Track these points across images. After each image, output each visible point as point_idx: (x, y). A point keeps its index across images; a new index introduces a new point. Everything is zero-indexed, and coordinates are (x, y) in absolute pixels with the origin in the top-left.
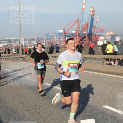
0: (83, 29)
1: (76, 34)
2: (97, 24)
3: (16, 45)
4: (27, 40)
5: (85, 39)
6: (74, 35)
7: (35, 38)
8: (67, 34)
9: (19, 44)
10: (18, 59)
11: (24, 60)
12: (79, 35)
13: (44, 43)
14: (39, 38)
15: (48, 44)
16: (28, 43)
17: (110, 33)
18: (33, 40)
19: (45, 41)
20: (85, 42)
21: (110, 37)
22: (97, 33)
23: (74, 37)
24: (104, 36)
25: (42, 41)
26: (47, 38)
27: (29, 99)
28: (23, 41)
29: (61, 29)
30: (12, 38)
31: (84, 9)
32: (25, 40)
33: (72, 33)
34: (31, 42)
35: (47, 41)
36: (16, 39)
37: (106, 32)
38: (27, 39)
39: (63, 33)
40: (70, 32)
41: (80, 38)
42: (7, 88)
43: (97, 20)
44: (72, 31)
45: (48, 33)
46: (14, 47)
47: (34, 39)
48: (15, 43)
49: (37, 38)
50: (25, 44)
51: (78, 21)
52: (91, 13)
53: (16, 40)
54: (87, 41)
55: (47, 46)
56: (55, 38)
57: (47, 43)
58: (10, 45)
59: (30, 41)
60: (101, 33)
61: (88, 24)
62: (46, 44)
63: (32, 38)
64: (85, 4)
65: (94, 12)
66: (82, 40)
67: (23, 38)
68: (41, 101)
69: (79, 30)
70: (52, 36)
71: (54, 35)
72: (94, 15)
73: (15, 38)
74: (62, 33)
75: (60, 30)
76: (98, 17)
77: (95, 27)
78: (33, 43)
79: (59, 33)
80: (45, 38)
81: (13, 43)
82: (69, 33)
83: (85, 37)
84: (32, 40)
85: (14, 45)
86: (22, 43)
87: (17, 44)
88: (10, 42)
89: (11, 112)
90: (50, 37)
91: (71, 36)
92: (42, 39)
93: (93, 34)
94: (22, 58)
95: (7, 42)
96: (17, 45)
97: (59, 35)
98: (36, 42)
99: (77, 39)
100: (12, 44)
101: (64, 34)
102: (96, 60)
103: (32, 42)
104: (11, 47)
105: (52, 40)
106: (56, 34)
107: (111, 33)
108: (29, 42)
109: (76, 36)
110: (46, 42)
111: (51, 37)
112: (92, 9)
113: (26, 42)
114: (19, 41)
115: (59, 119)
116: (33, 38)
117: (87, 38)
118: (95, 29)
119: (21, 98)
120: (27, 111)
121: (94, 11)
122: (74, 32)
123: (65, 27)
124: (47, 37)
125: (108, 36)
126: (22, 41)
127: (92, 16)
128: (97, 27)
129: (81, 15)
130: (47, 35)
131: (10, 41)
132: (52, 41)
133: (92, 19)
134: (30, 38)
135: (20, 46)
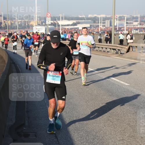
3: (104, 27)
4: (124, 19)
7: (139, 16)
9: (111, 25)
10: (108, 52)
11: (117, 53)
16: (125, 24)
18: (135, 20)
28: (118, 21)
30: (99, 15)
32: (121, 19)
34: (131, 23)
36: (106, 17)
38: (124, 17)
46: (101, 30)
47: (137, 18)
48: (103, 23)
49: (142, 15)
50: (121, 27)
53: (105, 19)
58: (94, 27)
59: (130, 21)
63: (133, 16)
67: (118, 16)
73: (104, 16)
78: (134, 25)
81: (100, 24)
84: (132, 20)
85: (102, 28)
86: (115, 25)
87: (106, 26)
88: (94, 22)
94: (113, 49)
95: (90, 21)
96: (107, 28)
98: (139, 22)
100: (98, 26)
103: (133, 23)
104: (96, 30)
108: (127, 23)
113: (121, 22)
114: (110, 20)
116: (135, 16)
126: (115, 20)
131: (95, 20)
134: (130, 16)
135: (112, 30)
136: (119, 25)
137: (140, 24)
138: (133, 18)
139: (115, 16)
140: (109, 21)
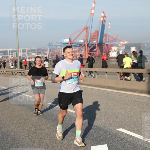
0: (93, 38)
1: (83, 44)
2: (109, 32)
3: (12, 58)
4: (26, 51)
5: (95, 50)
6: (81, 45)
7: (36, 49)
8: (73, 43)
9: (17, 56)
10: (16, 74)
11: (22, 75)
12: (88, 45)
13: (46, 54)
14: (40, 49)
15: (52, 56)
16: (27, 55)
17: (124, 42)
18: (33, 52)
19: (47, 52)
20: (95, 53)
21: (124, 47)
22: (109, 42)
23: (82, 47)
24: (117, 46)
25: (44, 52)
26: (50, 49)
27: (28, 122)
28: (22, 53)
29: (67, 38)
30: (8, 49)
31: (93, 14)
32: (24, 51)
33: (79, 43)
34: (30, 54)
35: (49, 52)
36: (13, 50)
37: (120, 41)
38: (26, 50)
39: (69, 42)
40: (77, 41)
41: (89, 49)
42: (2, 109)
43: (109, 27)
44: (79, 40)
45: (51, 43)
46: (10, 59)
47: (35, 50)
48: (11, 54)
49: (38, 48)
51: (86, 28)
52: (102, 19)
53: (12, 52)
54: (97, 52)
55: (50, 58)
56: (59, 49)
57: (50, 55)
58: (5, 58)
59: (30, 52)
60: (113, 43)
61: (98, 32)
62: (48, 56)
63: (32, 49)
64: (94, 8)
65: (104, 18)
66: (92, 51)
67: (22, 49)
68: (43, 124)
69: (87, 39)
70: (55, 46)
71: (58, 46)
72: (104, 21)
73: (11, 49)
74: (67, 43)
75: (64, 39)
76: (110, 23)
77: (106, 35)
78: (33, 55)
79: (63, 43)
80: (47, 48)
81: (9, 55)
82: (76, 43)
83: (95, 47)
84: (31, 52)
85: (11, 58)
86: (20, 55)
87: (14, 56)
88: (5, 54)
89: (7, 138)
90: (53, 48)
91: (78, 46)
92: (44, 50)
93: (105, 43)
94: (20, 72)
95: (2, 53)
96: (15, 58)
97: (63, 45)
98: (36, 53)
99: (85, 49)
100: (8, 57)
101: (70, 44)
102: (108, 75)
103: (32, 54)
104: (7, 60)
105: (55, 51)
106: (60, 44)
107: (126, 42)
108: (28, 54)
109: (84, 46)
110: (48, 54)
111: (55, 48)
112: (103, 14)
113: (24, 53)
115: (65, 146)
116: (33, 49)
117: (97, 48)
118: (106, 38)
119: (19, 120)
120: (26, 137)
121: (105, 16)
122: (82, 41)
123: (71, 35)
124: (49, 47)
125: (122, 45)
126: (20, 52)
127: (103, 22)
128: (109, 36)
129: (90, 22)
130: (49, 45)
131: (5, 53)
132: (56, 53)
133: (103, 26)
134: (30, 49)
135: (17, 59)
136: (23, 55)
137: (37, 54)
138: (32, 50)
139: (19, 50)
140: (15, 53)
